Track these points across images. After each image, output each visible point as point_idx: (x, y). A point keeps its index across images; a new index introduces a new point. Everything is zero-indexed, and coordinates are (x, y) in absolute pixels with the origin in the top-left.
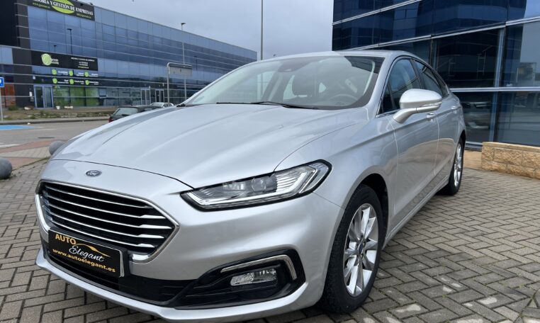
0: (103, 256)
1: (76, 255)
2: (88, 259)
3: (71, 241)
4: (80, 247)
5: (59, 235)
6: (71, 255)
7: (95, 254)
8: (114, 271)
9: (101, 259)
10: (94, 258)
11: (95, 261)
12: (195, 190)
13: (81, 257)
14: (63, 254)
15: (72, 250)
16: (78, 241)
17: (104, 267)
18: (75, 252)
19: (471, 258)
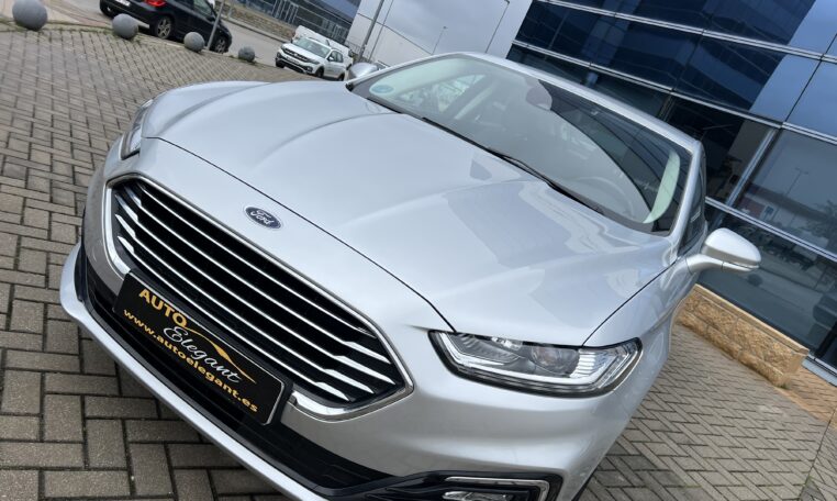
0: (240, 374)
1: (178, 345)
2: (201, 362)
3: (175, 316)
4: (191, 335)
5: (151, 294)
6: (165, 338)
7: (222, 361)
8: (254, 408)
9: (233, 377)
10: (219, 369)
11: (218, 375)
12: (454, 334)
13: (188, 354)
14: (147, 329)
15: (170, 333)
16: (190, 324)
17: (235, 393)
18: (178, 338)
19: (682, 484)
